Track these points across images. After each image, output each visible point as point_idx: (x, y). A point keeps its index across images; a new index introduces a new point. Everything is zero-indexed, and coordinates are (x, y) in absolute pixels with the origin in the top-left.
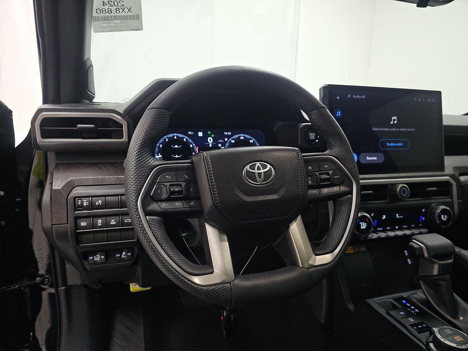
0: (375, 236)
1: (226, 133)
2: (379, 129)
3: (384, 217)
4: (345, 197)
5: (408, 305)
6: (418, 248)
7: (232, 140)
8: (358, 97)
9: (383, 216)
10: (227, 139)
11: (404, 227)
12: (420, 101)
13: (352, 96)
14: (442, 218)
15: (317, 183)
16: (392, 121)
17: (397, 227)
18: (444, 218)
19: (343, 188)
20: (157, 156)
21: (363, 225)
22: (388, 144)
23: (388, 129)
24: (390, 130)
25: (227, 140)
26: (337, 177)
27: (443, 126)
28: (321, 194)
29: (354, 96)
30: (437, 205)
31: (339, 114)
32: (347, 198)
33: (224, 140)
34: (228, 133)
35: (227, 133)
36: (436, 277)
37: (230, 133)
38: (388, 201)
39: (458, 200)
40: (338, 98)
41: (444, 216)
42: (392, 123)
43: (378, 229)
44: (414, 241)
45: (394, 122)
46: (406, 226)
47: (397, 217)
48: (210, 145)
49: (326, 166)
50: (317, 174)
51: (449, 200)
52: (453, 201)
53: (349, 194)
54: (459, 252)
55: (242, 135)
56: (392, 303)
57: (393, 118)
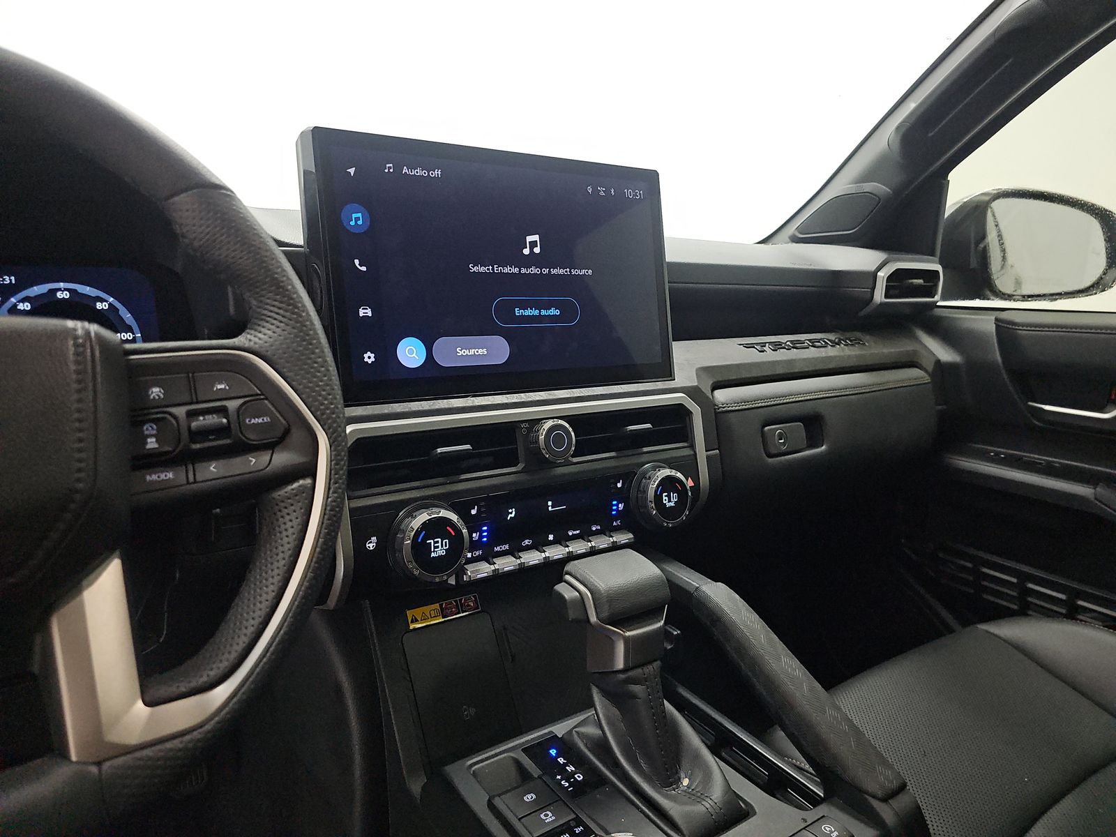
0: (483, 570)
2: (488, 269)
3: (512, 514)
4: (290, 487)
5: (561, 760)
6: (573, 601)
7: (23, 300)
8: (419, 172)
9: (510, 511)
11: (570, 534)
12: (602, 193)
13: (398, 168)
14: (664, 502)
15: (177, 446)
16: (526, 248)
17: (551, 537)
18: (670, 501)
19: (282, 459)
21: (438, 547)
22: (518, 312)
23: (516, 270)
24: (523, 271)
26: (260, 421)
27: (665, 265)
28: (195, 482)
29: (405, 170)
30: (654, 469)
31: (357, 219)
32: (293, 489)
34: (5, 277)
36: (622, 676)
37: (12, 277)
38: (520, 466)
39: (706, 451)
40: (352, 171)
41: (669, 496)
42: (526, 251)
43: (497, 549)
44: (568, 577)
45: (531, 249)
46: (578, 532)
47: (550, 509)
49: (220, 383)
50: (180, 411)
51: (688, 452)
52: (695, 454)
53: (303, 477)
54: (697, 588)
55: (62, 285)
56: (518, 763)
57: (529, 239)
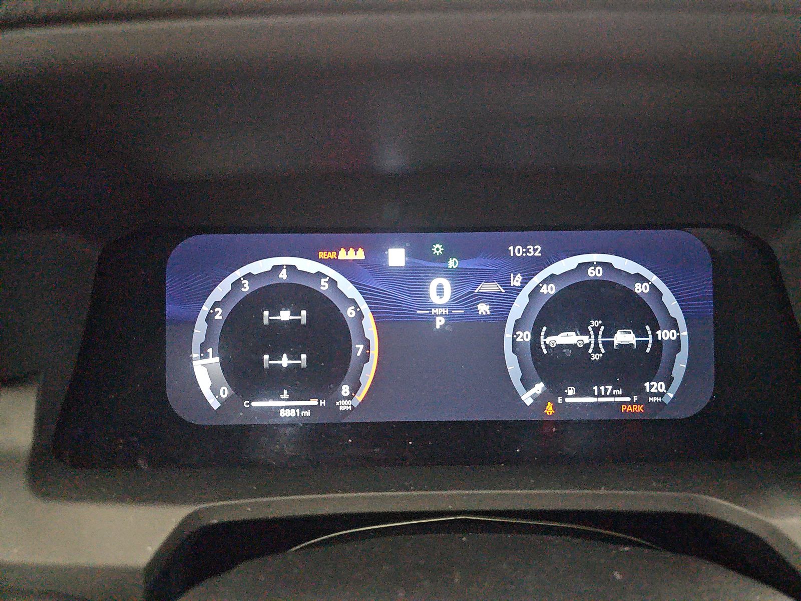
1: (517, 251)
7: (543, 282)
10: (519, 278)
20: (202, 358)
25: (518, 284)
33: (505, 282)
34: (528, 251)
35: (524, 246)
37: (535, 251)
48: (438, 319)
55: (595, 257)
